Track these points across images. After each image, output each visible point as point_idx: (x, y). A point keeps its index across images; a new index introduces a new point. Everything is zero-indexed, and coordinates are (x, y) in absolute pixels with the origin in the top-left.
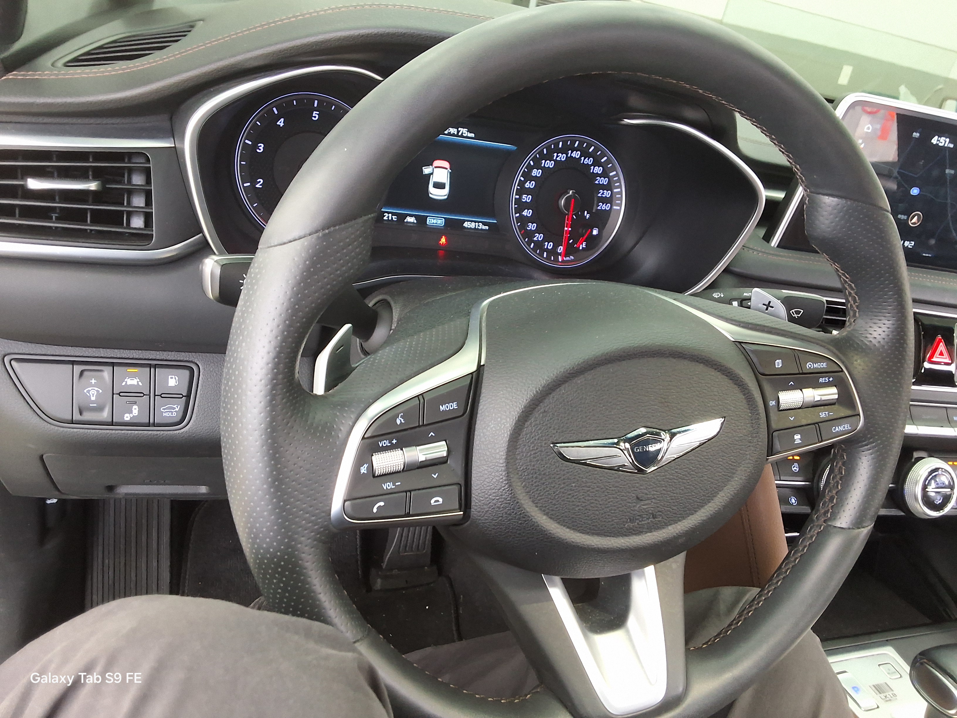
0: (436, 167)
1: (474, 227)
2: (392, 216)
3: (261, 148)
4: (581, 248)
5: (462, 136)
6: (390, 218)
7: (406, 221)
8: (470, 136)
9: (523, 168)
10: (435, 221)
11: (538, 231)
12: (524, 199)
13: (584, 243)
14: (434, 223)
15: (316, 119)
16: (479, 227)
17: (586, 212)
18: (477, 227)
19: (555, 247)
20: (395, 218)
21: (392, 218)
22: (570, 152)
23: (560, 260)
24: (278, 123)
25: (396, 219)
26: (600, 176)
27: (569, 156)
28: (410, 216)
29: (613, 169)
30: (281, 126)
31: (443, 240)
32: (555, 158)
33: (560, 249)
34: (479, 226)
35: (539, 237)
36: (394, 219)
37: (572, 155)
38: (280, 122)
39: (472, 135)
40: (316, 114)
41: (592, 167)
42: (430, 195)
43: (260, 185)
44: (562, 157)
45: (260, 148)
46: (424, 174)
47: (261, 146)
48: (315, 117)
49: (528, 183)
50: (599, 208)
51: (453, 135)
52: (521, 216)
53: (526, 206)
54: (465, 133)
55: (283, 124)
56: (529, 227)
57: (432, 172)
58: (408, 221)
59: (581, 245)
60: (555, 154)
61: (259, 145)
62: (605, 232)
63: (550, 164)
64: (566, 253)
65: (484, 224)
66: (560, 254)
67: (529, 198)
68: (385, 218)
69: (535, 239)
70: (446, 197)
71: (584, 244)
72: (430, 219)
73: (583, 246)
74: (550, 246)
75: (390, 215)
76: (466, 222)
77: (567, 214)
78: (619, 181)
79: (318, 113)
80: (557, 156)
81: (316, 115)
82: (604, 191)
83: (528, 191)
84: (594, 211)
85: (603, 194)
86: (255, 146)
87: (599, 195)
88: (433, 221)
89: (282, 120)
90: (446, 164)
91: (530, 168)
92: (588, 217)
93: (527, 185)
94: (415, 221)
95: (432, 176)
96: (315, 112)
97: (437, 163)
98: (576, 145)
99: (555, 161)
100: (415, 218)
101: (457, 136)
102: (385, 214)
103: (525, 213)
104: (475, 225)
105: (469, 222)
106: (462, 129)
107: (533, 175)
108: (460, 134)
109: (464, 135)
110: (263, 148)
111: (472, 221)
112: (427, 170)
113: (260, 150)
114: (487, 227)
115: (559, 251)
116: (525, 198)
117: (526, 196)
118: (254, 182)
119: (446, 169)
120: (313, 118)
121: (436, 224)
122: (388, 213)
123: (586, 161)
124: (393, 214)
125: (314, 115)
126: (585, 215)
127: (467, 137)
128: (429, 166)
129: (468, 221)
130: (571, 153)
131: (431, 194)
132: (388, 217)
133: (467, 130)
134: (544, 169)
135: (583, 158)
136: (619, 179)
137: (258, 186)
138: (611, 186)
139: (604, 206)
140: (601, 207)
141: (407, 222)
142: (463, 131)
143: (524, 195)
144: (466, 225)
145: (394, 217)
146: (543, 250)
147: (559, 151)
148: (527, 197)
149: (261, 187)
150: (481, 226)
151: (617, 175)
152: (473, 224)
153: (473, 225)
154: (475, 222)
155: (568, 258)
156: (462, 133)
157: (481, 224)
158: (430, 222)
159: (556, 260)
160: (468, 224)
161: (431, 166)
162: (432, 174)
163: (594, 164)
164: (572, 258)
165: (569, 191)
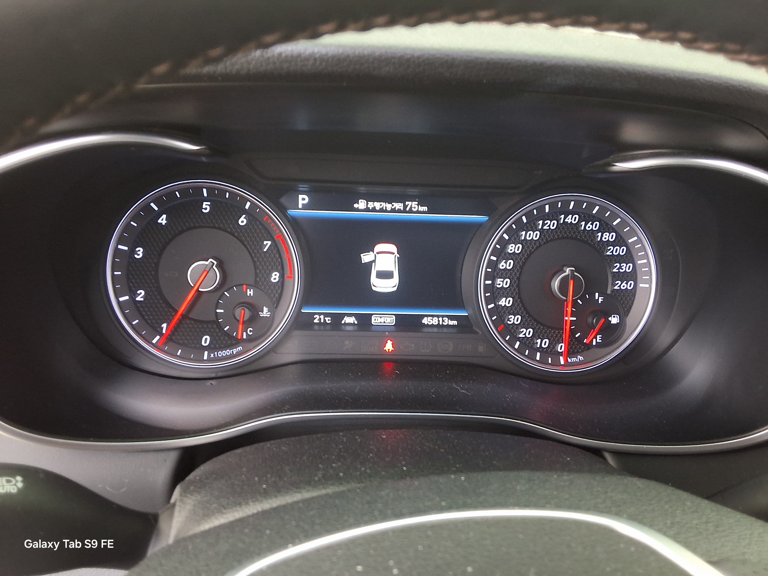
0: (378, 253)
1: (437, 323)
2: (324, 318)
3: (140, 252)
4: (594, 343)
5: (411, 211)
6: (322, 321)
7: (343, 322)
8: (422, 210)
9: (493, 244)
10: (382, 320)
11: (523, 324)
12: (499, 284)
13: (598, 336)
14: (381, 323)
15: (207, 211)
16: (444, 323)
17: (597, 294)
18: (441, 324)
19: (553, 345)
20: (329, 320)
21: (325, 320)
22: (563, 216)
23: (562, 362)
24: (160, 221)
25: (330, 322)
26: (614, 244)
27: (562, 222)
28: (348, 316)
29: (633, 233)
30: (164, 224)
31: (389, 346)
32: (540, 227)
33: (561, 347)
34: (443, 321)
35: (528, 333)
36: (327, 322)
37: (566, 220)
38: (162, 220)
39: (425, 209)
40: (206, 205)
41: (600, 234)
42: (374, 288)
43: (142, 297)
44: (552, 225)
45: (138, 253)
46: (363, 262)
47: (139, 251)
48: (206, 209)
49: (503, 263)
50: (616, 288)
51: (399, 211)
52: (497, 307)
53: (505, 293)
54: (415, 208)
55: (166, 222)
56: (510, 321)
57: (374, 259)
58: (346, 322)
59: (594, 340)
60: (541, 222)
61: (137, 249)
62: (629, 320)
63: (534, 236)
64: (570, 353)
65: (451, 318)
66: (561, 354)
67: (507, 282)
68: (316, 321)
69: (521, 336)
70: (395, 289)
71: (598, 338)
72: (376, 318)
73: (598, 341)
74: (545, 344)
75: (322, 317)
76: (426, 318)
77: (565, 300)
78: (643, 248)
79: (209, 203)
80: (544, 224)
81: (206, 207)
82: (622, 265)
83: (504, 274)
84: (609, 292)
85: (620, 268)
86: (133, 251)
87: (615, 270)
88: (380, 320)
89: (164, 216)
90: (392, 248)
91: (504, 244)
92: (600, 301)
93: (502, 265)
94: (356, 322)
95: (374, 264)
96: (205, 203)
97: (379, 247)
98: (571, 207)
99: (542, 231)
100: (355, 317)
101: (405, 211)
102: (315, 317)
103: (503, 302)
104: (439, 321)
105: (429, 318)
106: (410, 203)
107: (510, 252)
108: (408, 209)
109: (413, 209)
110: (142, 253)
111: (433, 316)
112: (366, 258)
113: (139, 255)
114: (455, 323)
115: (559, 350)
116: (501, 283)
117: (502, 280)
118: (133, 295)
119: (393, 253)
120: (203, 210)
121: (384, 322)
122: (320, 314)
123: (589, 226)
124: (326, 315)
125: (204, 206)
126: (597, 298)
127: (418, 212)
128: (369, 252)
129: (427, 316)
130: (565, 219)
131: (374, 286)
132: (320, 319)
133: (417, 203)
134: (524, 242)
135: (583, 223)
136: (643, 245)
137: (139, 299)
138: (632, 256)
139: (623, 284)
140: (620, 286)
141: (345, 324)
142: (413, 205)
143: (499, 280)
144: (425, 321)
145: (327, 319)
146: (534, 350)
147: (545, 217)
148: (503, 282)
149: (142, 299)
150: (447, 322)
151: (639, 241)
152: (436, 319)
153: (435, 321)
154: (438, 316)
155: (574, 359)
156: (411, 207)
157: (447, 319)
158: (376, 321)
159: (556, 363)
160: (429, 320)
161: (371, 253)
162: (374, 261)
163: (602, 230)
164: (581, 358)
165: (564, 268)
